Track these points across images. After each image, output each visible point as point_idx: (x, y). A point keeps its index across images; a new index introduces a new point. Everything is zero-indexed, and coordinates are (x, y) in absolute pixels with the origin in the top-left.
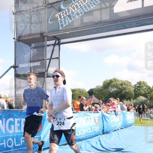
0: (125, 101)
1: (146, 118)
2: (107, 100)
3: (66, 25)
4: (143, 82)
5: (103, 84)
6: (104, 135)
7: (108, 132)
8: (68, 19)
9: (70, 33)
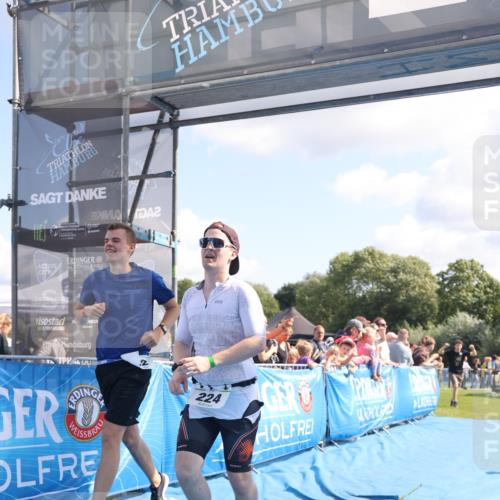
0: (404, 330)
2: (342, 326)
3: (201, 56)
4: (469, 264)
5: (331, 270)
6: (330, 448)
7: (346, 436)
8: (205, 38)
9: (212, 86)
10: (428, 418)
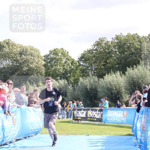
10: (37, 135)
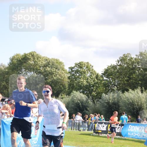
1: (86, 132)
4: (86, 64)
